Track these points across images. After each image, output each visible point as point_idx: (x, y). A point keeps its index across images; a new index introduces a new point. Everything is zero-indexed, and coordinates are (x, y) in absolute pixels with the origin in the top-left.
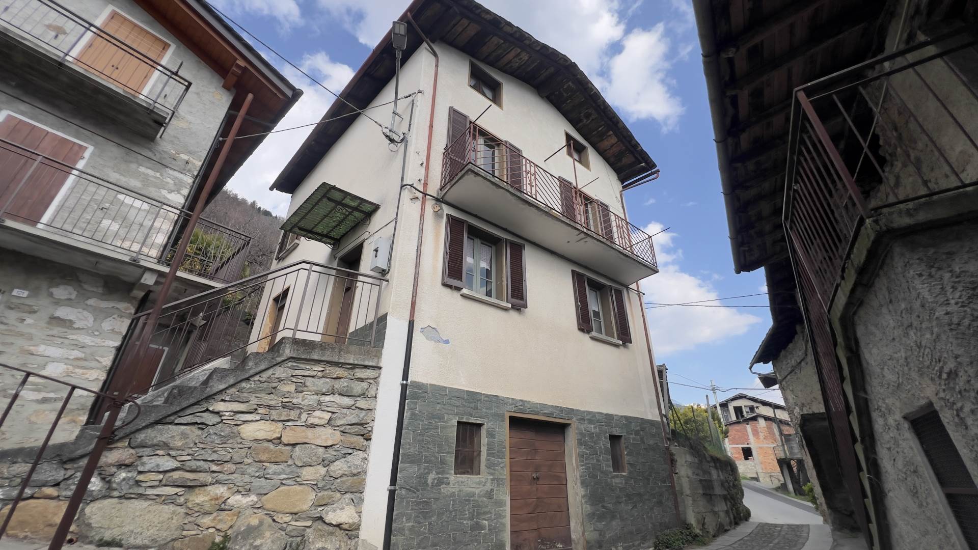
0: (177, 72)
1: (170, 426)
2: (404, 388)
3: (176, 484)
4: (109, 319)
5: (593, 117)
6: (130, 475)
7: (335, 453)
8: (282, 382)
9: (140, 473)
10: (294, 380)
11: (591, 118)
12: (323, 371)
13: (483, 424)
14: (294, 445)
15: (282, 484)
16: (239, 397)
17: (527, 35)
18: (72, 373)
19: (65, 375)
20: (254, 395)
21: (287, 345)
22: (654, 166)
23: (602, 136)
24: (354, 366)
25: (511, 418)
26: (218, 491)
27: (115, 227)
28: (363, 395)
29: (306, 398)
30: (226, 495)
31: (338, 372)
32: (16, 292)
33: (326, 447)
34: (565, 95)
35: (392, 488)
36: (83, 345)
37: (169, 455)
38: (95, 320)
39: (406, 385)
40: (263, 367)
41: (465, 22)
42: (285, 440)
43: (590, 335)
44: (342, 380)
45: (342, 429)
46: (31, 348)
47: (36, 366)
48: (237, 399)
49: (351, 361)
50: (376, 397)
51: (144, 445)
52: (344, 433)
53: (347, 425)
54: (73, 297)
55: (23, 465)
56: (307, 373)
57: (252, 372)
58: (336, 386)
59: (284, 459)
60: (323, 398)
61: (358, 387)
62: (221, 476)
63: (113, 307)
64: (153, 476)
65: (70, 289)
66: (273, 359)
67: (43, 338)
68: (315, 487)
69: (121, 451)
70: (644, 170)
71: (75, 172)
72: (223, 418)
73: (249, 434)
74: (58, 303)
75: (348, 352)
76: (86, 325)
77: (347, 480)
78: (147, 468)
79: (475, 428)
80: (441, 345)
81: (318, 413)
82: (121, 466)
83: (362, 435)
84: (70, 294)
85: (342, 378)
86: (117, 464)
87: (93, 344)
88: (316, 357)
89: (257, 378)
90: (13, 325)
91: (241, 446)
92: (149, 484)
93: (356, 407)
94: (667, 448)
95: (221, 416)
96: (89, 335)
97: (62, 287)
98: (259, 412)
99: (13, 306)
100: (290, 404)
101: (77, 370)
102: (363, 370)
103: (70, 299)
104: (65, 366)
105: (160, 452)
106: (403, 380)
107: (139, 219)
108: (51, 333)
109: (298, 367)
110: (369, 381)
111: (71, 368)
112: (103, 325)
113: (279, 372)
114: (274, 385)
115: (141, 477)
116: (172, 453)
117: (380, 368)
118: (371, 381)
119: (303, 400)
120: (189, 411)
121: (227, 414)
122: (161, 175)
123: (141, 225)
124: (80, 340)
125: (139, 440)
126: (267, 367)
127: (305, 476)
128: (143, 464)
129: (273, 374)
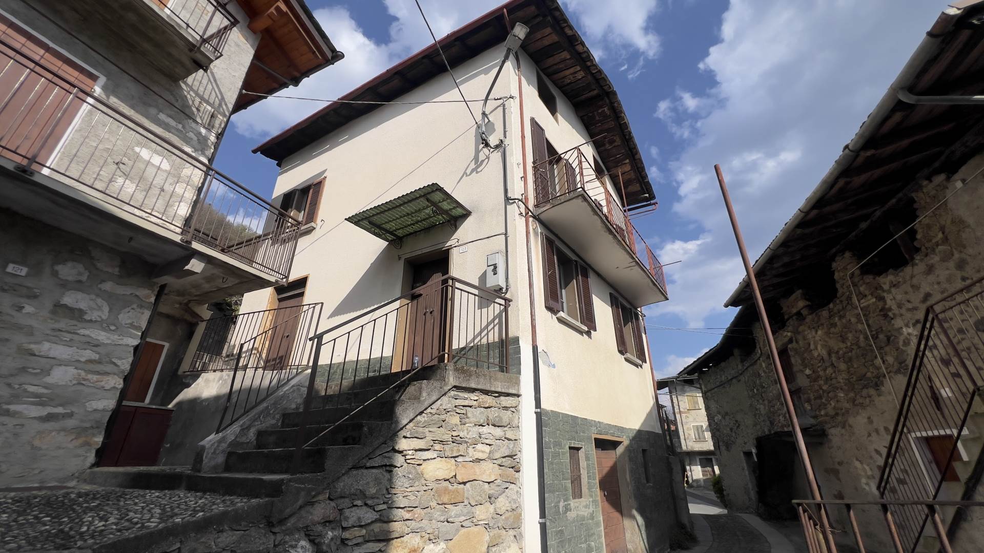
1: (363, 471)
2: (539, 416)
3: (378, 538)
4: (127, 310)
6: (336, 533)
7: (497, 488)
8: (448, 414)
9: (344, 529)
10: (458, 411)
11: (614, 145)
12: (477, 400)
13: (581, 448)
14: (464, 483)
15: (462, 526)
16: (417, 432)
18: (84, 380)
19: (75, 382)
20: (427, 430)
21: (451, 373)
23: (618, 163)
24: (501, 394)
25: (595, 439)
26: (414, 542)
27: (130, 188)
28: (509, 425)
29: (470, 431)
30: (421, 545)
31: (488, 400)
32: (10, 268)
33: (489, 483)
34: (597, 118)
35: (542, 521)
36: (96, 343)
37: (366, 504)
38: (110, 310)
39: (540, 413)
40: (434, 398)
42: (460, 478)
43: (625, 356)
44: (493, 409)
45: (499, 462)
46: (32, 346)
47: (38, 371)
48: (416, 435)
49: (499, 390)
50: (518, 427)
51: (343, 495)
52: (501, 466)
53: (503, 457)
54: (84, 278)
55: (230, 533)
56: (466, 403)
57: (426, 404)
58: (491, 417)
59: (461, 500)
60: (482, 430)
61: (506, 416)
62: (412, 524)
63: (132, 294)
64: (357, 532)
65: (80, 267)
66: (441, 388)
67: (48, 332)
68: (487, 526)
69: (323, 505)
72: (408, 457)
73: (431, 474)
74: (65, 285)
75: (496, 379)
76: (101, 317)
77: (510, 516)
78: (351, 522)
79: (575, 451)
80: (551, 368)
81: (479, 447)
82: (327, 522)
83: (512, 468)
84: (80, 274)
85: (492, 407)
86: (322, 521)
87: (109, 342)
88: (473, 385)
89: (429, 410)
90: (8, 314)
91: (425, 488)
92: (355, 542)
93: (505, 438)
94: (668, 458)
95: (405, 456)
96: (104, 329)
97: (70, 264)
98: (436, 448)
99: (6, 288)
100: (458, 438)
101: (90, 376)
102: (507, 398)
103: (80, 282)
104: (75, 371)
105: (359, 503)
106: (536, 408)
107: (158, 181)
108: (57, 326)
109: (458, 395)
110: (512, 409)
111: (83, 373)
112: (121, 316)
113: (445, 402)
114: (443, 417)
115: (346, 535)
116: (369, 502)
117: (518, 396)
118: (513, 409)
119: (468, 433)
120: (378, 452)
121: (410, 452)
122: (184, 127)
123: (162, 190)
124: (93, 335)
125: (339, 490)
126: (438, 397)
127: (479, 515)
128: (346, 519)
129: (441, 405)
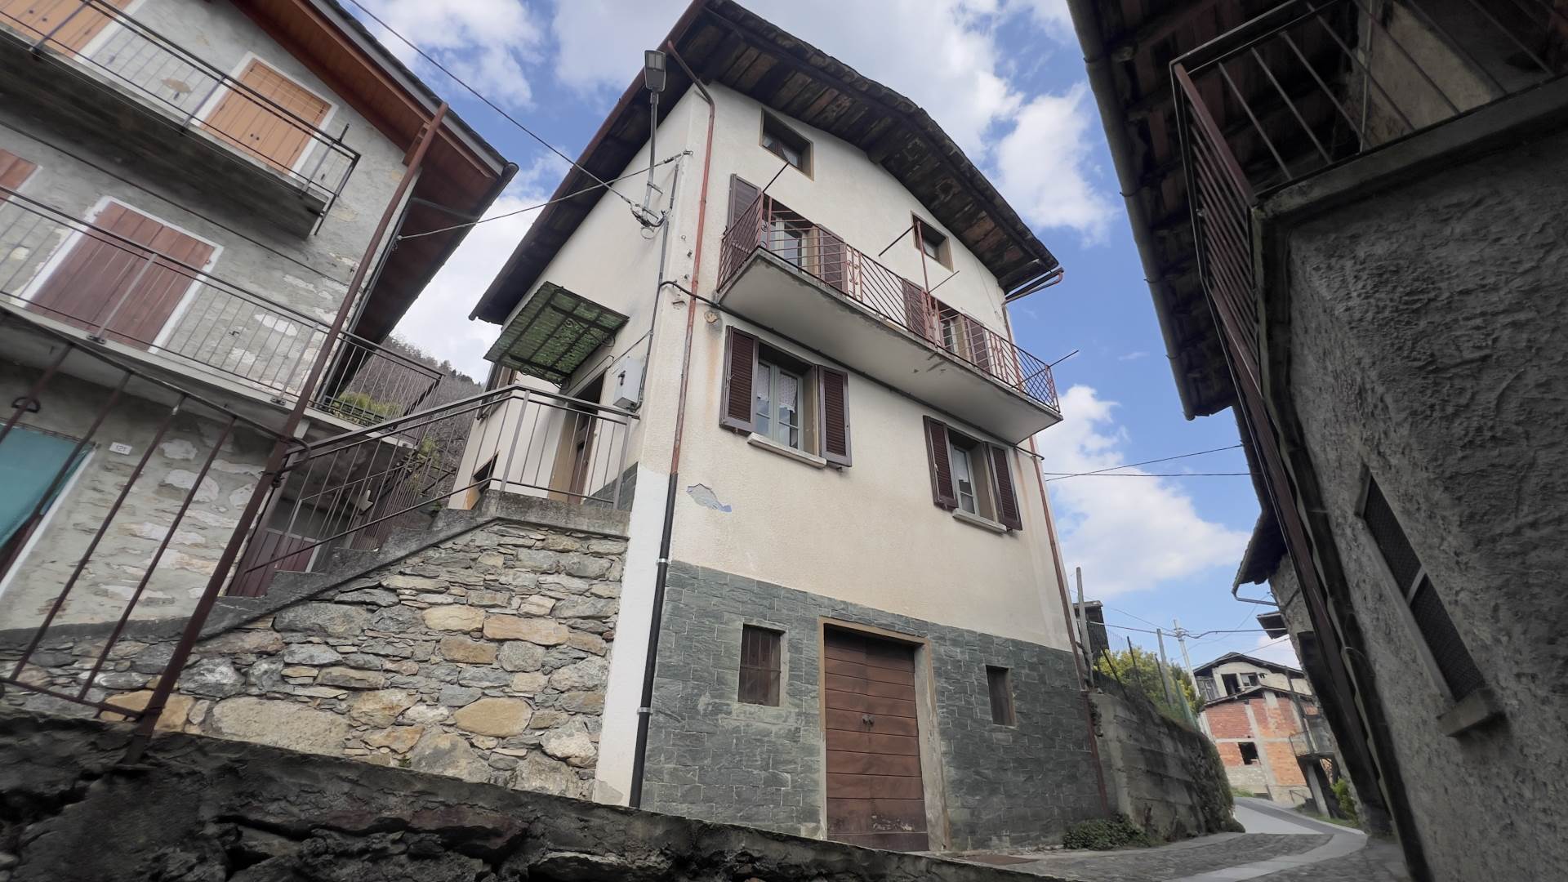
0: (340, 140)
1: (328, 604)
2: (662, 569)
3: (336, 683)
4: (239, 491)
5: (955, 190)
6: (273, 667)
7: (561, 656)
8: (485, 553)
9: (287, 665)
10: (502, 550)
11: (952, 193)
12: (543, 540)
13: (784, 632)
14: (501, 641)
15: (484, 694)
16: (424, 570)
17: (847, 69)
18: (188, 564)
19: (178, 566)
20: (445, 569)
21: (493, 501)
22: (1055, 263)
23: (971, 219)
24: (589, 535)
25: (826, 626)
26: (393, 698)
27: (249, 359)
28: (602, 577)
29: (519, 577)
30: (406, 705)
31: (565, 542)
32: (114, 447)
33: (547, 647)
34: (910, 159)
35: (645, 710)
36: (203, 525)
37: (327, 643)
38: (220, 490)
39: (666, 565)
40: (458, 529)
41: (753, 52)
42: (488, 632)
43: (954, 514)
44: (571, 554)
45: (570, 623)
46: (134, 526)
47: (139, 552)
48: (421, 573)
49: (585, 528)
50: (620, 581)
51: (293, 627)
52: (574, 628)
53: (579, 617)
54: (192, 456)
55: (133, 643)
56: (520, 542)
57: (442, 536)
58: (562, 562)
59: (487, 660)
60: (543, 578)
61: (595, 566)
62: (398, 678)
63: (246, 473)
64: (305, 671)
65: (188, 445)
66: (471, 518)
67: (150, 513)
68: (531, 702)
69: (262, 634)
70: (1039, 270)
71: (201, 277)
72: (401, 597)
73: (437, 621)
74: (170, 464)
75: (580, 514)
76: (209, 498)
77: (578, 696)
78: (296, 659)
79: (771, 638)
80: (719, 513)
81: (535, 598)
82: (262, 654)
83: (601, 634)
84: (188, 452)
85: (571, 551)
86: (257, 651)
87: (217, 524)
88: (533, 519)
89: (449, 544)
90: (111, 494)
91: (425, 638)
92: (299, 681)
93: (592, 594)
94: (1085, 695)
95: (398, 596)
96: (212, 511)
97: (177, 442)
98: (453, 591)
99: (110, 467)
100: (497, 584)
101: (194, 561)
102: (602, 541)
103: (187, 460)
104: (179, 555)
105: (315, 639)
106: (661, 557)
107: (283, 349)
108: (161, 506)
109: (508, 532)
110: (610, 557)
111: (186, 557)
112: (232, 498)
113: (481, 538)
114: (474, 556)
115: (288, 671)
116: (331, 641)
117: (627, 540)
118: (614, 558)
119: (514, 579)
120: (354, 586)
121: (407, 592)
122: (316, 287)
123: (286, 357)
124: (199, 517)
125: (287, 620)
126: (464, 529)
127: (516, 685)
128: (292, 653)
129: (472, 541)
